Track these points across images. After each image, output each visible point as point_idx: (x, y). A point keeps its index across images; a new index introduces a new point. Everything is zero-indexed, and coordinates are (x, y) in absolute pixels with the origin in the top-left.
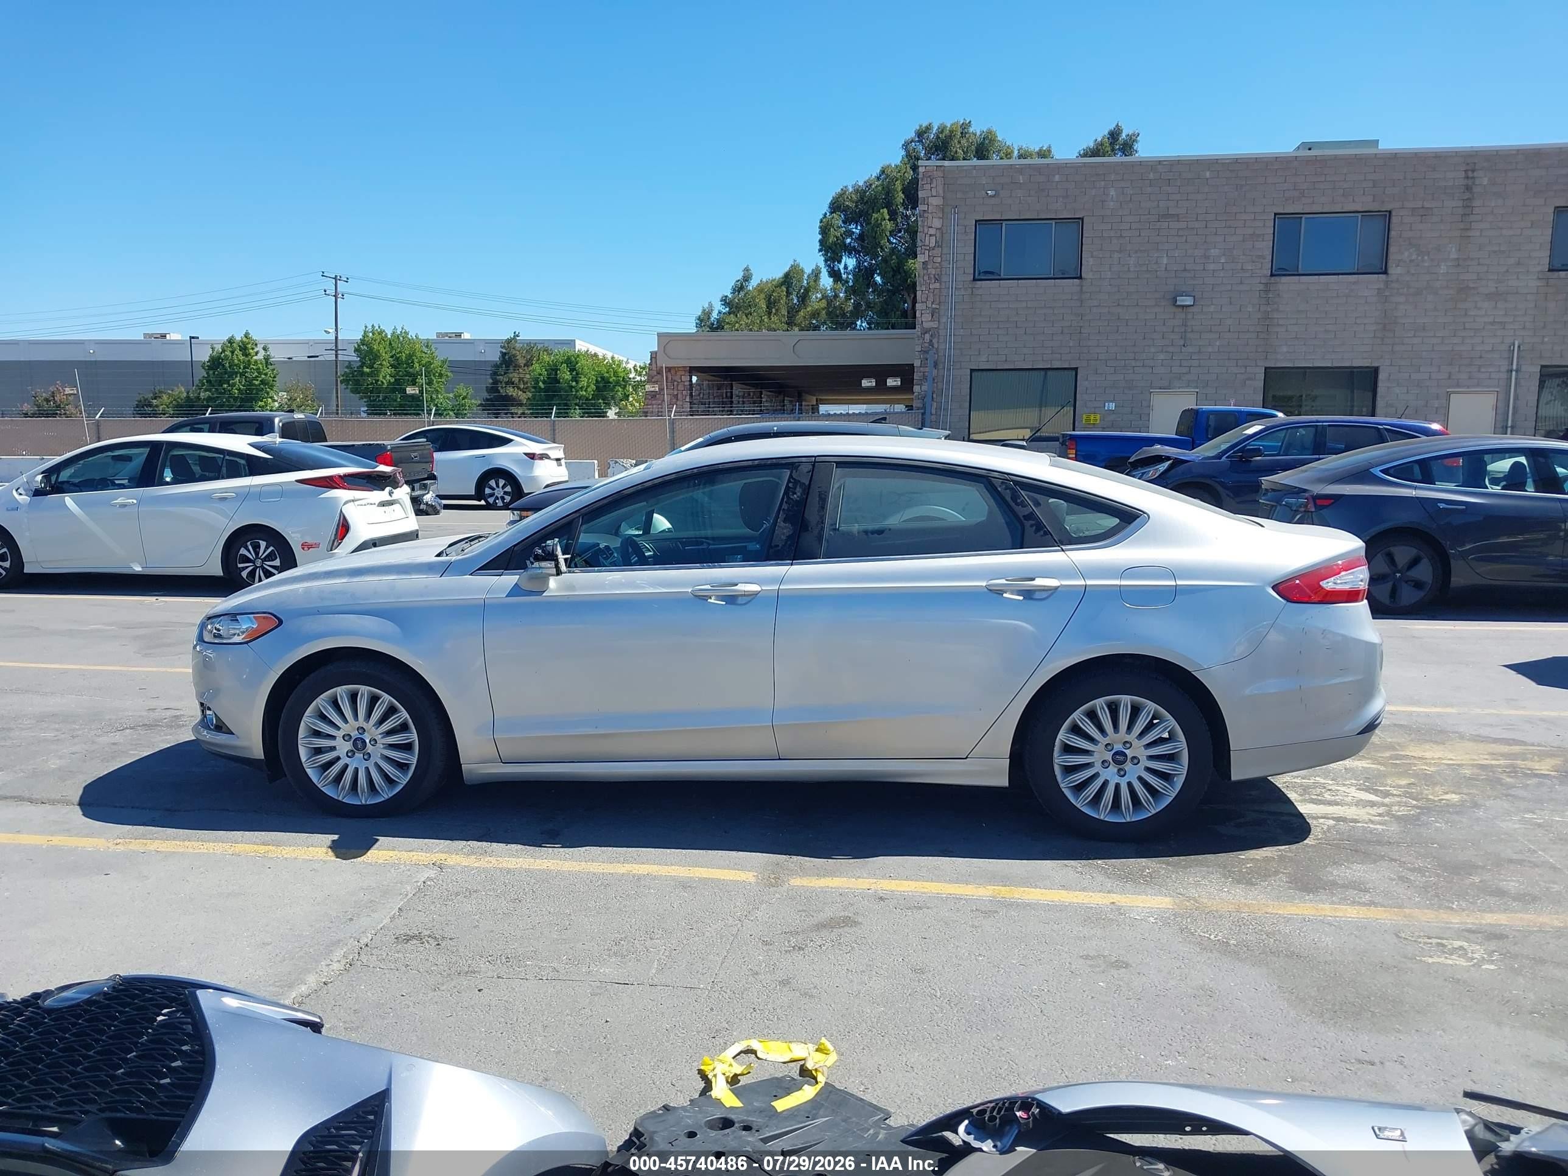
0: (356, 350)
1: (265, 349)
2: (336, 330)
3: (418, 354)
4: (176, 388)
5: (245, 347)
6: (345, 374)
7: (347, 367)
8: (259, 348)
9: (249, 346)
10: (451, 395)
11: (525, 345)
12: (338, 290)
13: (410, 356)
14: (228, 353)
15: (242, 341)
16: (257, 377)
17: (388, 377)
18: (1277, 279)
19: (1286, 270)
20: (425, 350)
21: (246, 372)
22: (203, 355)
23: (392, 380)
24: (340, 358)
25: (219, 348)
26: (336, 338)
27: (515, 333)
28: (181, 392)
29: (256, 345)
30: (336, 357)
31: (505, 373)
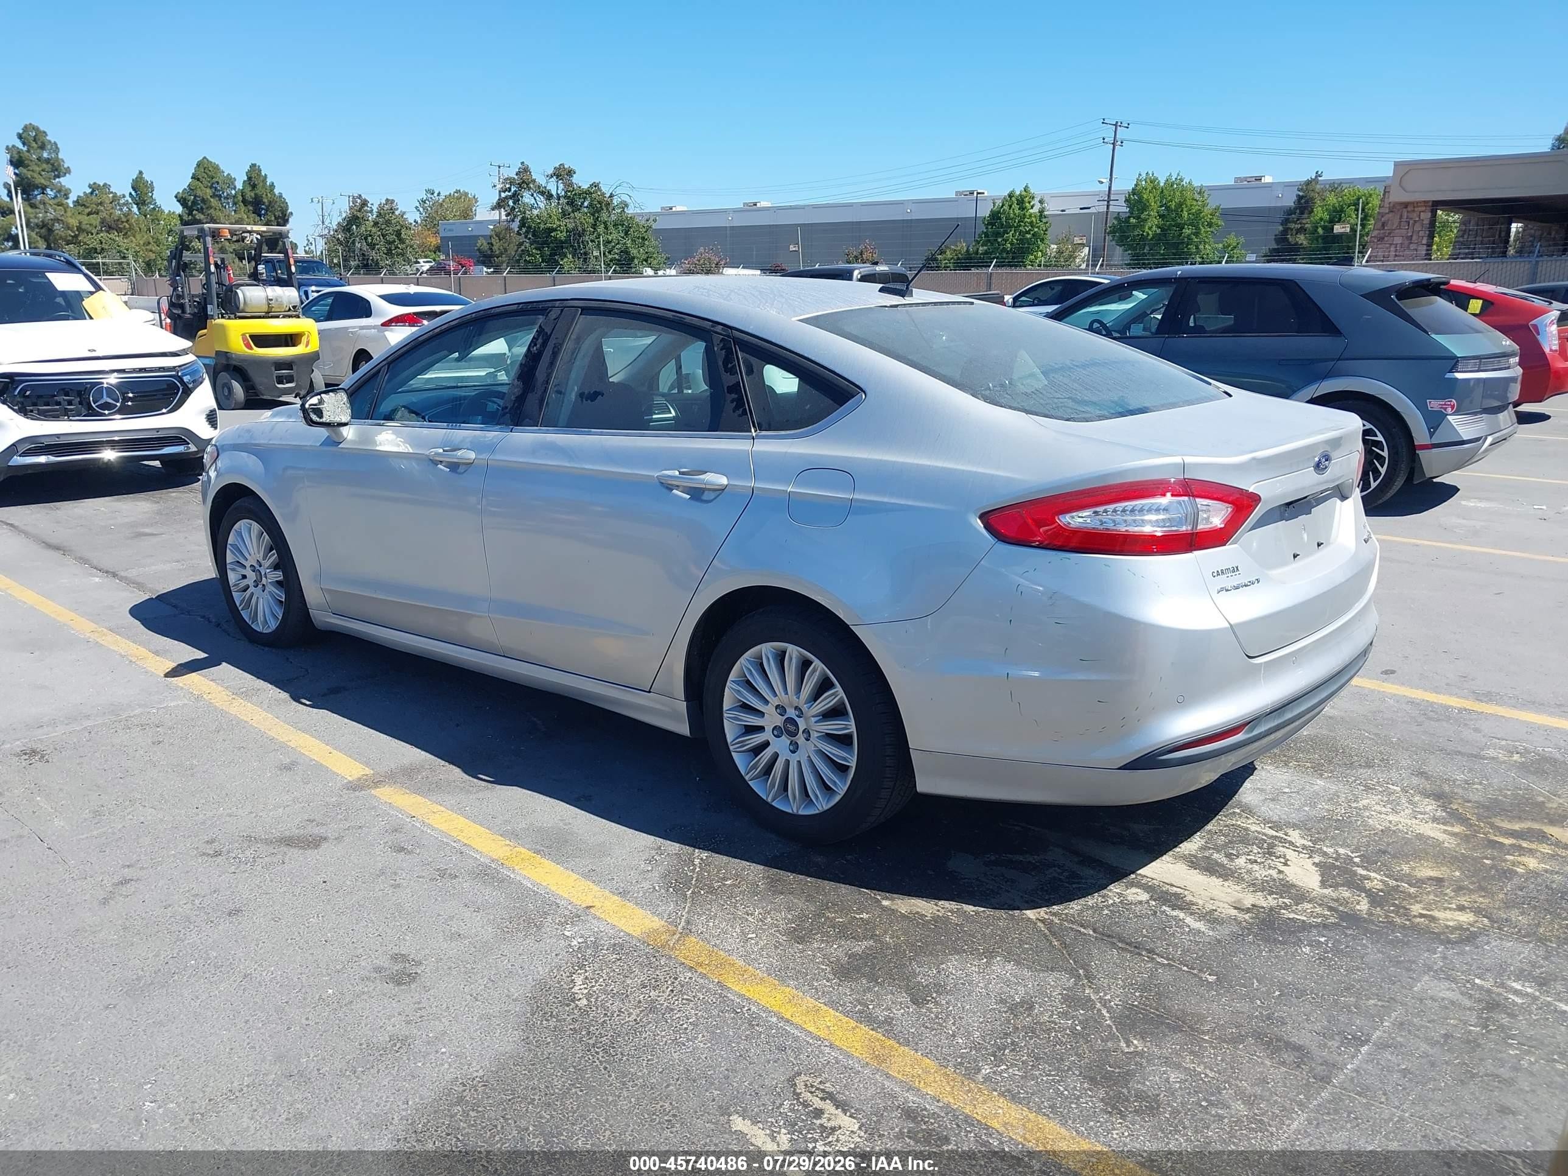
0: (1126, 201)
1: (1041, 202)
2: (1111, 180)
3: (1188, 203)
4: (958, 244)
5: (1022, 201)
6: (1114, 226)
7: (1115, 218)
8: (1036, 202)
9: (1026, 199)
10: (1221, 245)
11: (1327, 186)
12: (1118, 136)
13: (1180, 205)
14: (1006, 207)
15: (1020, 195)
16: (1030, 230)
17: (1154, 228)
20: (1197, 197)
21: (1020, 226)
22: (985, 212)
23: (1159, 231)
24: (1111, 209)
25: (999, 203)
26: (1110, 188)
27: (1317, 173)
28: (962, 246)
29: (1033, 198)
30: (1108, 208)
31: (1298, 220)
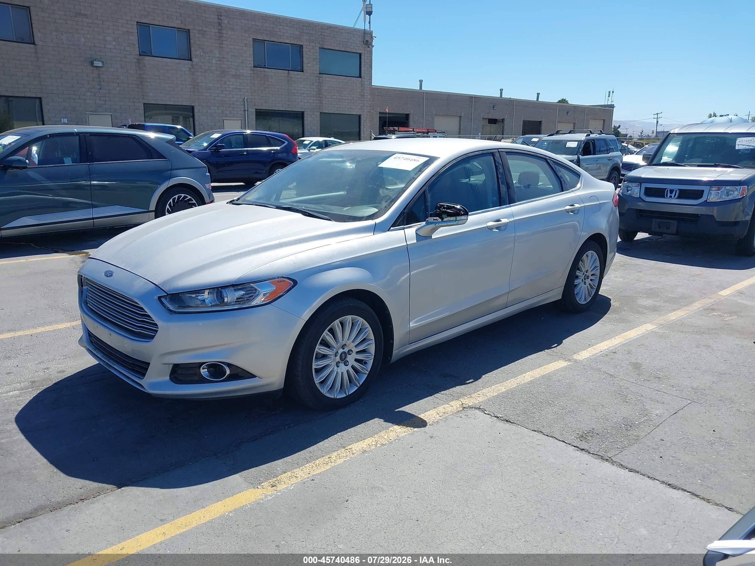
18: (143, 57)
19: (146, 53)
